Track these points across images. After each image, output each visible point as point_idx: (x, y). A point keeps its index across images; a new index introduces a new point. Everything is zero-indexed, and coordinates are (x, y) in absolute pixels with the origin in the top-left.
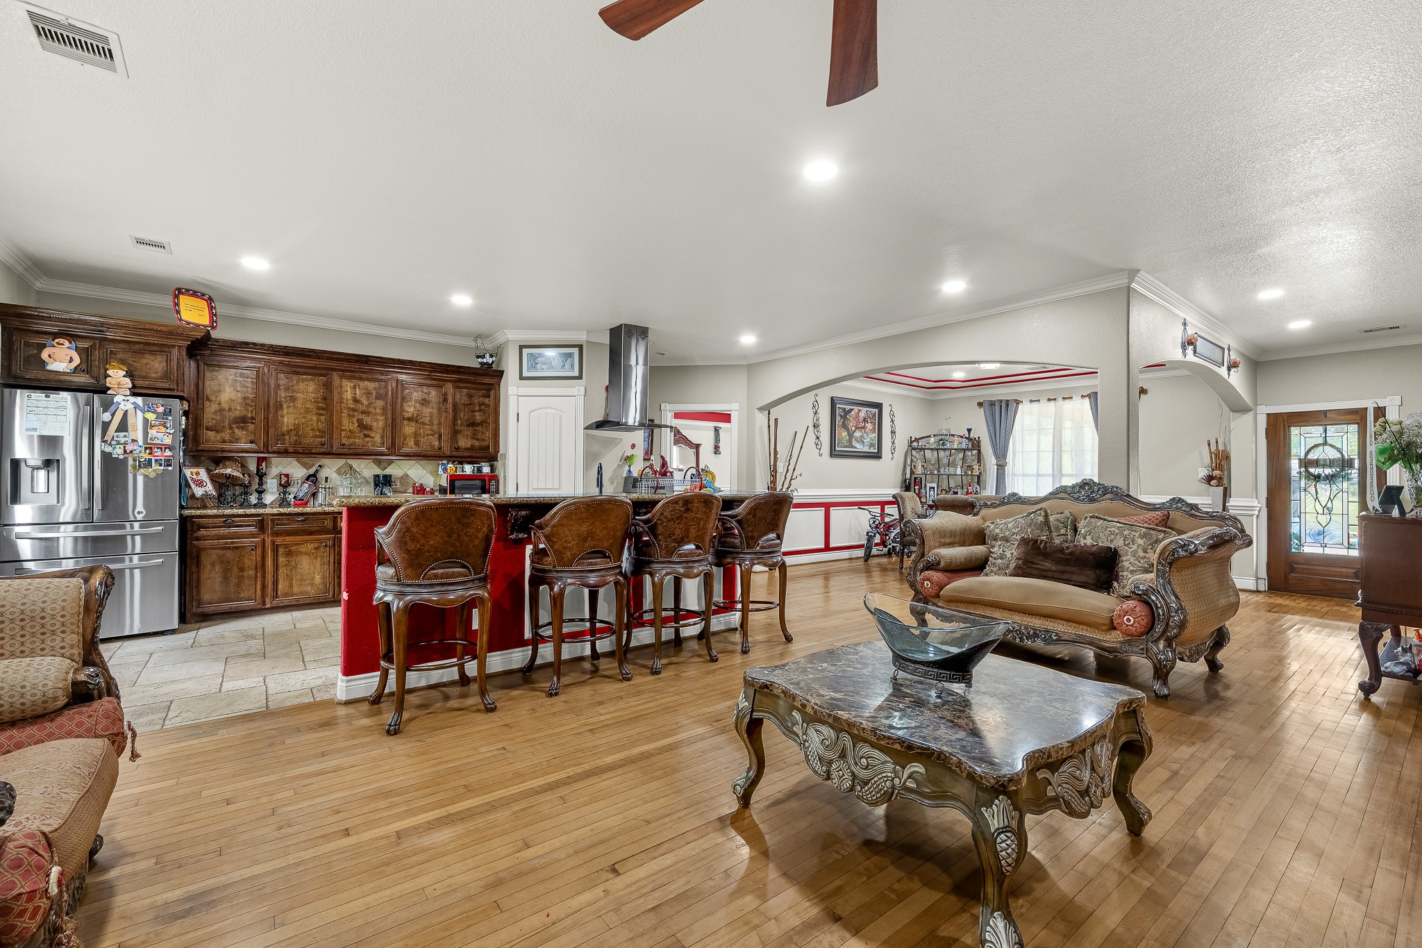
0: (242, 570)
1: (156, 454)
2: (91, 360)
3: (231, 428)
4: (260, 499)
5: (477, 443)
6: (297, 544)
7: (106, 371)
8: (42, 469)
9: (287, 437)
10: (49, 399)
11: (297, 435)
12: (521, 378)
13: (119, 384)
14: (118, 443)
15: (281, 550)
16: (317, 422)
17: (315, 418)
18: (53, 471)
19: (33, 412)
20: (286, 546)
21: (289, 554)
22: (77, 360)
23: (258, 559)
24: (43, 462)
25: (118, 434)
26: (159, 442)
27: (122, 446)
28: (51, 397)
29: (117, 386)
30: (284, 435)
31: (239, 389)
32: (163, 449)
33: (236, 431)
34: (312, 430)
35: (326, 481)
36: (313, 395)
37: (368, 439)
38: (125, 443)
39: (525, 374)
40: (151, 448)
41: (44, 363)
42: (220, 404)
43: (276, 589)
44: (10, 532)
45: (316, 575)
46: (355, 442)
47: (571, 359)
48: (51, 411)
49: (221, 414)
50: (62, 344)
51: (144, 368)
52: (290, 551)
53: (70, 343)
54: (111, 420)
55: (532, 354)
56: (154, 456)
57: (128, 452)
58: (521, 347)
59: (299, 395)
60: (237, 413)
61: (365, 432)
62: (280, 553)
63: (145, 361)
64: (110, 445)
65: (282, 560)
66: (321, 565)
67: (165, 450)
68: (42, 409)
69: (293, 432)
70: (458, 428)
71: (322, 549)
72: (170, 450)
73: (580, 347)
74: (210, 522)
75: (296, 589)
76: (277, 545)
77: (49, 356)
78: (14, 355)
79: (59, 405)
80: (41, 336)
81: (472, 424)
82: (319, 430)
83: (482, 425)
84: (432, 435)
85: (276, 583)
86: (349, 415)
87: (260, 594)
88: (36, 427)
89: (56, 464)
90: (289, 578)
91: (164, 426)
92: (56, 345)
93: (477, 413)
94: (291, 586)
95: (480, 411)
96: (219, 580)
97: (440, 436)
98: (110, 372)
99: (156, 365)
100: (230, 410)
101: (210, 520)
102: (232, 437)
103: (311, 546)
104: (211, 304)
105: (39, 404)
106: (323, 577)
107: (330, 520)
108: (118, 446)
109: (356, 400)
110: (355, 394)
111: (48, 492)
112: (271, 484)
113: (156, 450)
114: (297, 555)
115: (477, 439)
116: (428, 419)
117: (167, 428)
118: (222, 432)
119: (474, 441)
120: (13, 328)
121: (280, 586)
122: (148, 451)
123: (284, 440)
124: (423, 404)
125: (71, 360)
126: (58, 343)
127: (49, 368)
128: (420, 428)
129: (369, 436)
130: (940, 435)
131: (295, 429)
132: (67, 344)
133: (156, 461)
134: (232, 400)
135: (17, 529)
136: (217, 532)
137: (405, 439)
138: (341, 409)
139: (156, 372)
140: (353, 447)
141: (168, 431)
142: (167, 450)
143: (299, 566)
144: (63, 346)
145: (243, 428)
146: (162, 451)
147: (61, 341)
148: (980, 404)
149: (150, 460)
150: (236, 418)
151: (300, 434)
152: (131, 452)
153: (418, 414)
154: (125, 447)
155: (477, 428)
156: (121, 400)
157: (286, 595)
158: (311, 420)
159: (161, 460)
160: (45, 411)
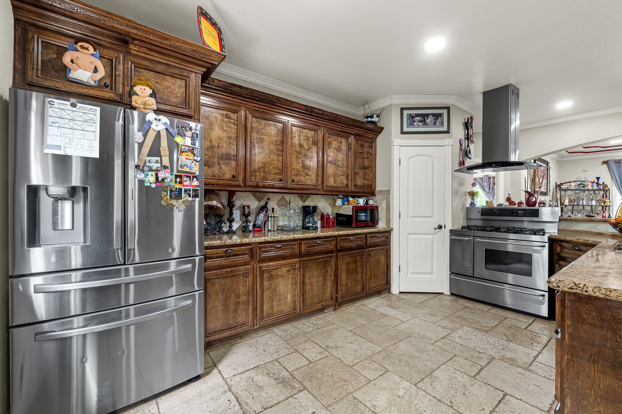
0: (238, 296)
1: (185, 183)
2: (115, 75)
3: (219, 164)
4: (231, 227)
5: (366, 182)
6: (276, 269)
7: (132, 87)
8: (65, 199)
9: (258, 174)
10: (75, 109)
11: (264, 172)
12: (402, 133)
13: (145, 104)
14: (151, 170)
15: (266, 275)
16: (277, 162)
17: (275, 158)
18: (79, 202)
19: (57, 125)
20: (269, 271)
21: (271, 278)
22: (102, 73)
23: (250, 285)
24: (68, 190)
25: (150, 158)
26: (187, 169)
27: (154, 173)
28: (78, 107)
29: (142, 106)
30: (255, 172)
31: (225, 128)
32: (192, 178)
33: (223, 166)
34: (274, 168)
35: (273, 212)
36: (275, 139)
37: (308, 177)
38: (157, 171)
39: (406, 129)
40: (181, 177)
41: (65, 69)
42: (211, 141)
43: (262, 312)
44: (26, 286)
45: (288, 294)
46: (300, 179)
47: (441, 118)
48: (78, 125)
49: (211, 151)
50: (87, 49)
51: (166, 91)
52: (271, 275)
53: (95, 50)
54: (143, 142)
55: (410, 114)
56: (184, 186)
57: (160, 180)
58: (402, 109)
59: (265, 137)
60: (224, 151)
61: (306, 171)
62: (265, 277)
63: (166, 84)
64: (143, 171)
65: (266, 283)
66: (291, 286)
67: (193, 179)
68: (67, 121)
69: (262, 170)
70: (357, 170)
71: (292, 272)
72: (197, 180)
73: (448, 108)
74: (215, 252)
75: (275, 309)
76: (263, 270)
77: (72, 61)
78: (30, 56)
79: (87, 118)
80: (62, 38)
81: (364, 168)
82: (278, 169)
83: (368, 169)
84: (343, 175)
85: (262, 305)
86: (296, 156)
87: (251, 317)
88: (59, 144)
89: (82, 194)
90: (271, 299)
91: (192, 153)
92: (79, 48)
93: (366, 160)
94: (272, 307)
95: (367, 158)
96: (221, 308)
97: (348, 176)
98: (137, 89)
99: (176, 90)
100: (218, 147)
101: (214, 251)
102: (220, 172)
103: (285, 270)
104: (221, 36)
105: (64, 114)
106: (293, 296)
107: (297, 246)
108: (150, 173)
109: (301, 146)
110: (300, 140)
111: (73, 228)
112: (237, 214)
113: (185, 179)
114: (276, 278)
115: (366, 179)
116: (341, 162)
117: (195, 155)
118: (213, 167)
119: (365, 181)
120: (29, 23)
121: (265, 308)
122: (178, 180)
123: (256, 176)
124: (338, 151)
125: (96, 70)
126: (82, 47)
127: (71, 75)
128: (336, 170)
129: (309, 175)
130: (580, 181)
131: (263, 167)
132: (91, 49)
133: (186, 191)
134: (220, 138)
135: (34, 281)
136: (220, 261)
137: (329, 177)
138: (292, 152)
139: (177, 97)
140: (299, 183)
141: (196, 158)
142: (195, 180)
143: (277, 288)
144: (87, 52)
145: (227, 164)
146: (190, 179)
147: (86, 45)
148: (606, 162)
149: (180, 189)
150: (222, 154)
151: (266, 171)
152: (163, 180)
153: (335, 158)
154: (157, 175)
155: (366, 171)
156: (153, 119)
157: (269, 315)
158: (273, 160)
159: (190, 190)
160: (71, 124)
